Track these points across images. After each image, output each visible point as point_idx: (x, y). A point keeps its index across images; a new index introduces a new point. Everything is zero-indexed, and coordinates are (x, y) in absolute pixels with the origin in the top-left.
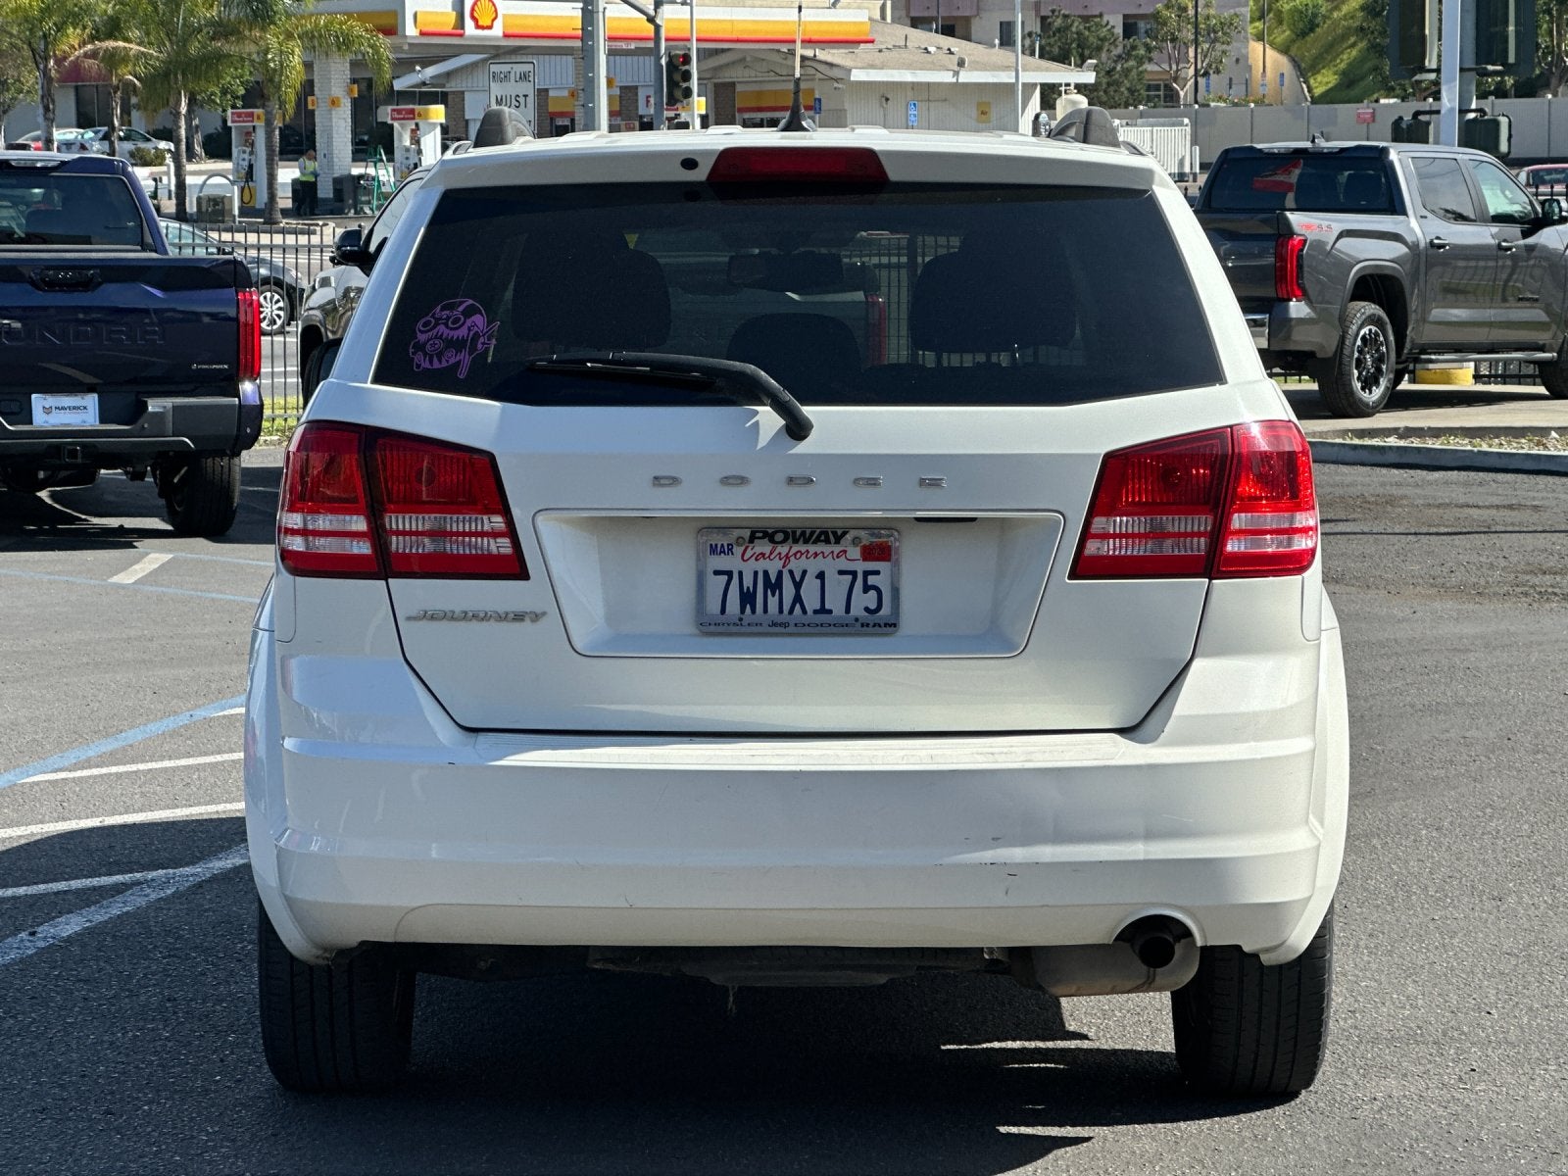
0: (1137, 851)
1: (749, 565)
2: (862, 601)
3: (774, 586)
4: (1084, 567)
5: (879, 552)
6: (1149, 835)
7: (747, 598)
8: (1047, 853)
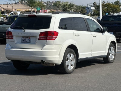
0: (40, 56)
1: (24, 39)
2: (29, 41)
3: (25, 40)
4: (39, 39)
5: (30, 38)
6: (41, 55)
7: (23, 41)
8: (35, 56)
